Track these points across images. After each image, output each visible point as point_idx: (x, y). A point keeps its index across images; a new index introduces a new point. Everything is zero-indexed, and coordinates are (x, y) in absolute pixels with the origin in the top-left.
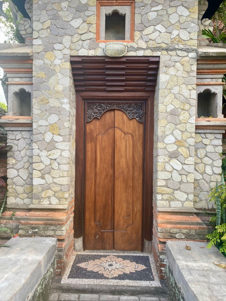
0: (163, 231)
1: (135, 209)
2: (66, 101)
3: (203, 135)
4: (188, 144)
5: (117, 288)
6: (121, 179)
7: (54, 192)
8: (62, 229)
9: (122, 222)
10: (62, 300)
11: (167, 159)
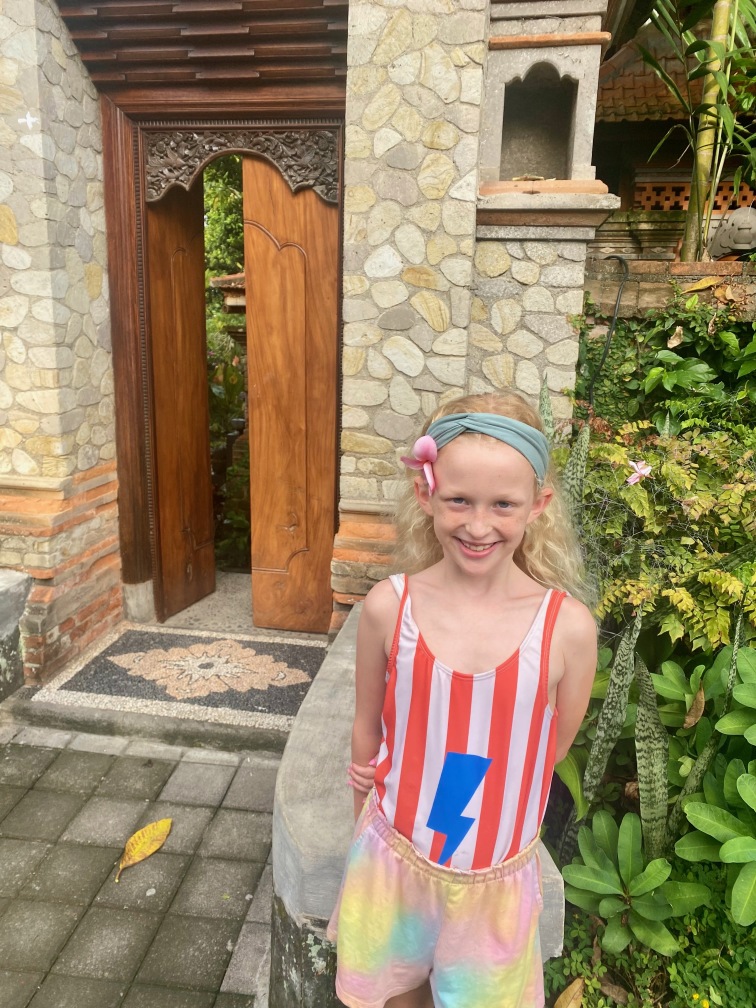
0: (344, 570)
1: (315, 503)
2: (33, 124)
3: (514, 248)
4: (446, 282)
5: (184, 726)
6: (270, 407)
7: (21, 434)
8: (41, 549)
9: (273, 544)
10: (22, 743)
11: (374, 336)
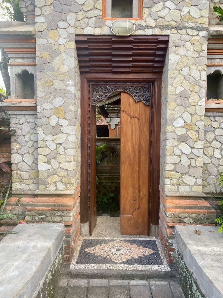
0: (172, 215)
1: (141, 193)
2: (72, 83)
3: (212, 118)
4: (197, 128)
5: (127, 273)
6: (127, 164)
7: (61, 177)
8: (69, 215)
9: (128, 207)
10: (72, 285)
11: (176, 143)
